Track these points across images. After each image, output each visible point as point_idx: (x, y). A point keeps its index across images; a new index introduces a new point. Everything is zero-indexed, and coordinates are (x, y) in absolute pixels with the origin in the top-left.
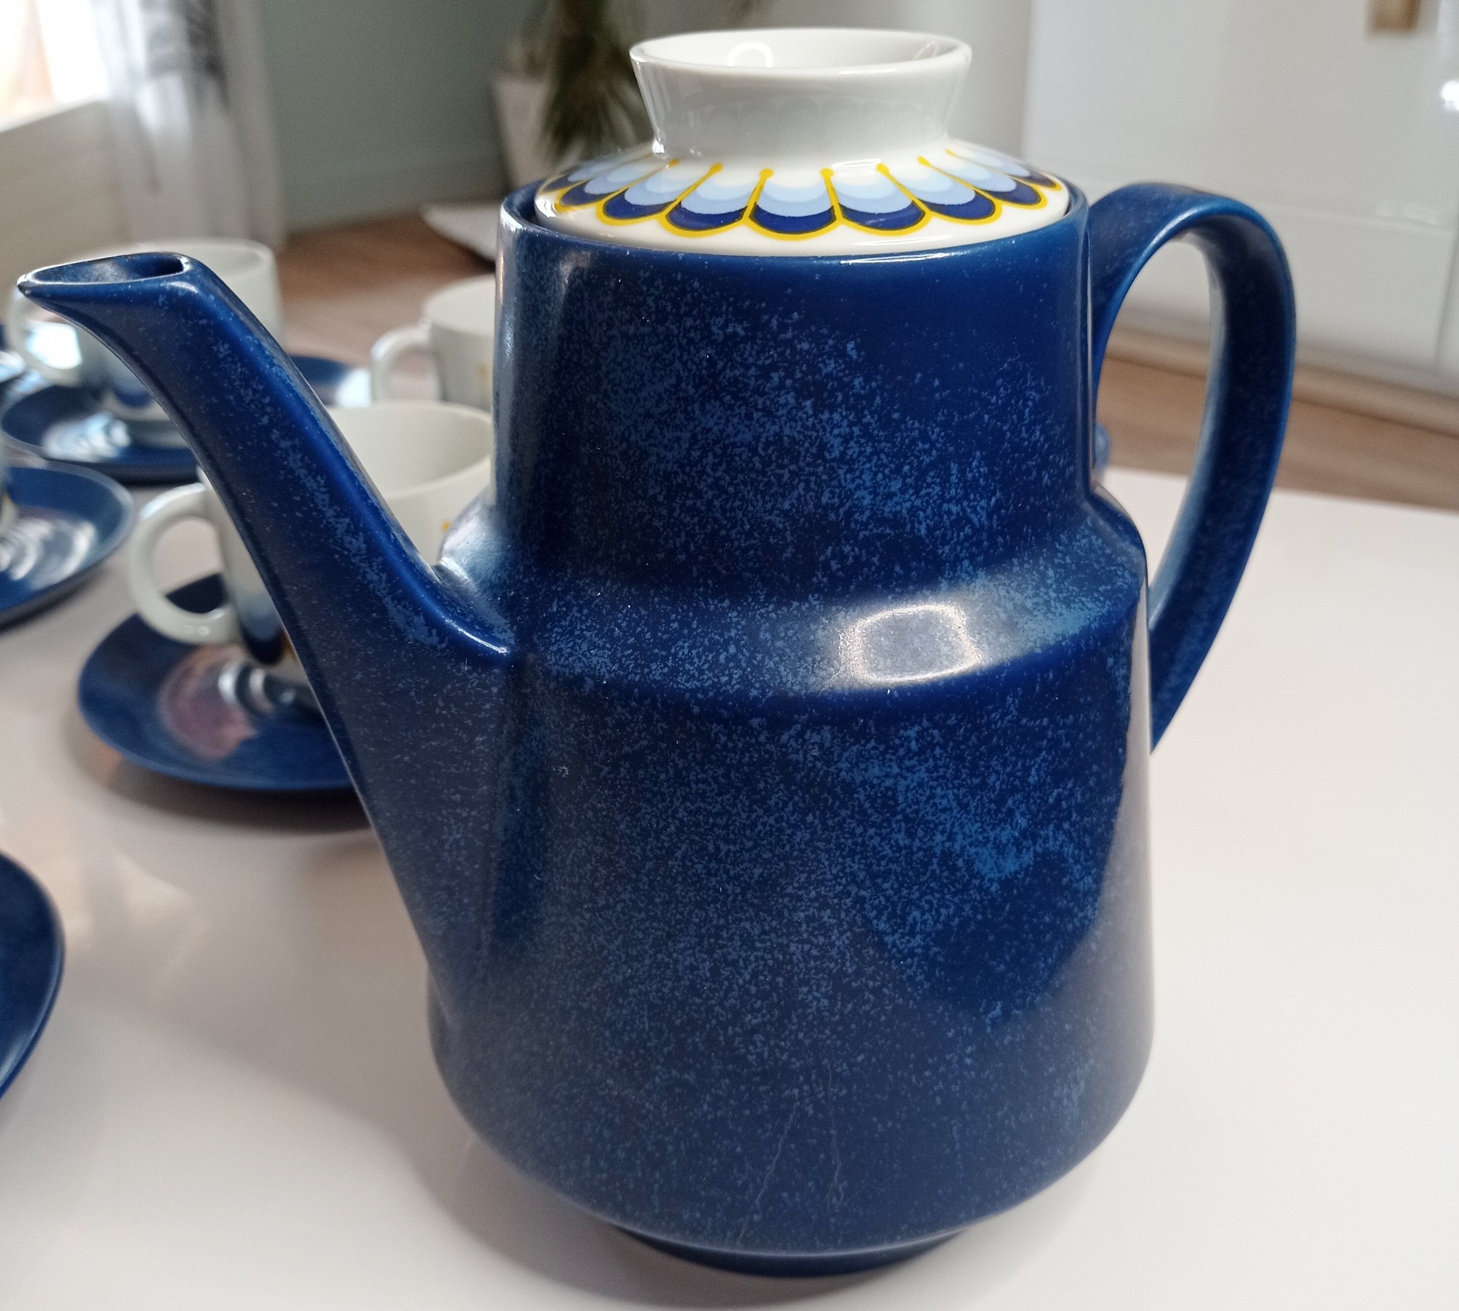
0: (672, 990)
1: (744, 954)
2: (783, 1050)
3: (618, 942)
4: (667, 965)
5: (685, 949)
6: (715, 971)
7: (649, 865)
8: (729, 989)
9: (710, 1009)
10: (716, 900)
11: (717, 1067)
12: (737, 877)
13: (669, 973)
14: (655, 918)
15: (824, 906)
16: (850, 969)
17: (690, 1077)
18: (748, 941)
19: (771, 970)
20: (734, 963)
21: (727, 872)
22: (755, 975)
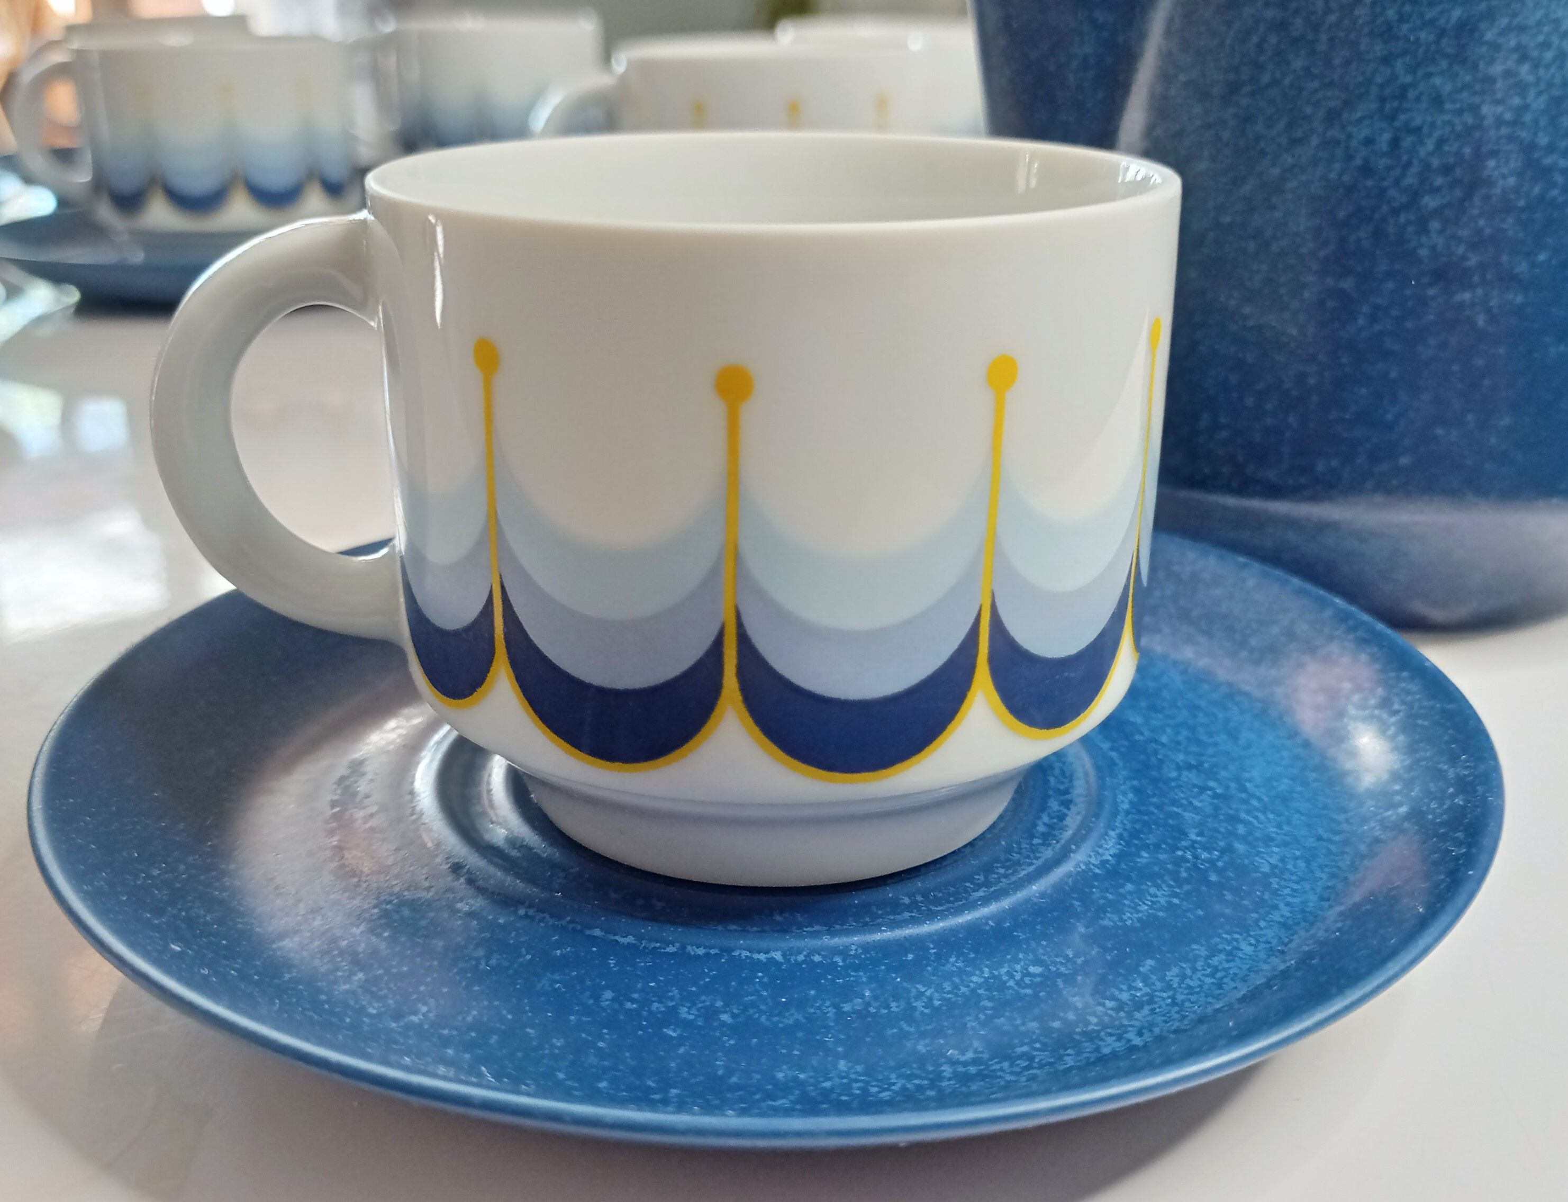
0: (1341, 174)
1: (1429, 119)
2: (1460, 240)
3: (1281, 125)
4: (1338, 142)
5: (1361, 120)
6: (1395, 143)
7: (1332, 18)
8: (1409, 164)
9: (1382, 191)
10: (1405, 53)
11: (1383, 267)
12: (1432, 22)
13: (1339, 152)
14: (1331, 84)
15: (1523, 58)
16: (1543, 140)
17: (1348, 284)
18: (1437, 101)
19: (1459, 136)
20: (1418, 130)
21: (1422, 15)
22: (1441, 142)
